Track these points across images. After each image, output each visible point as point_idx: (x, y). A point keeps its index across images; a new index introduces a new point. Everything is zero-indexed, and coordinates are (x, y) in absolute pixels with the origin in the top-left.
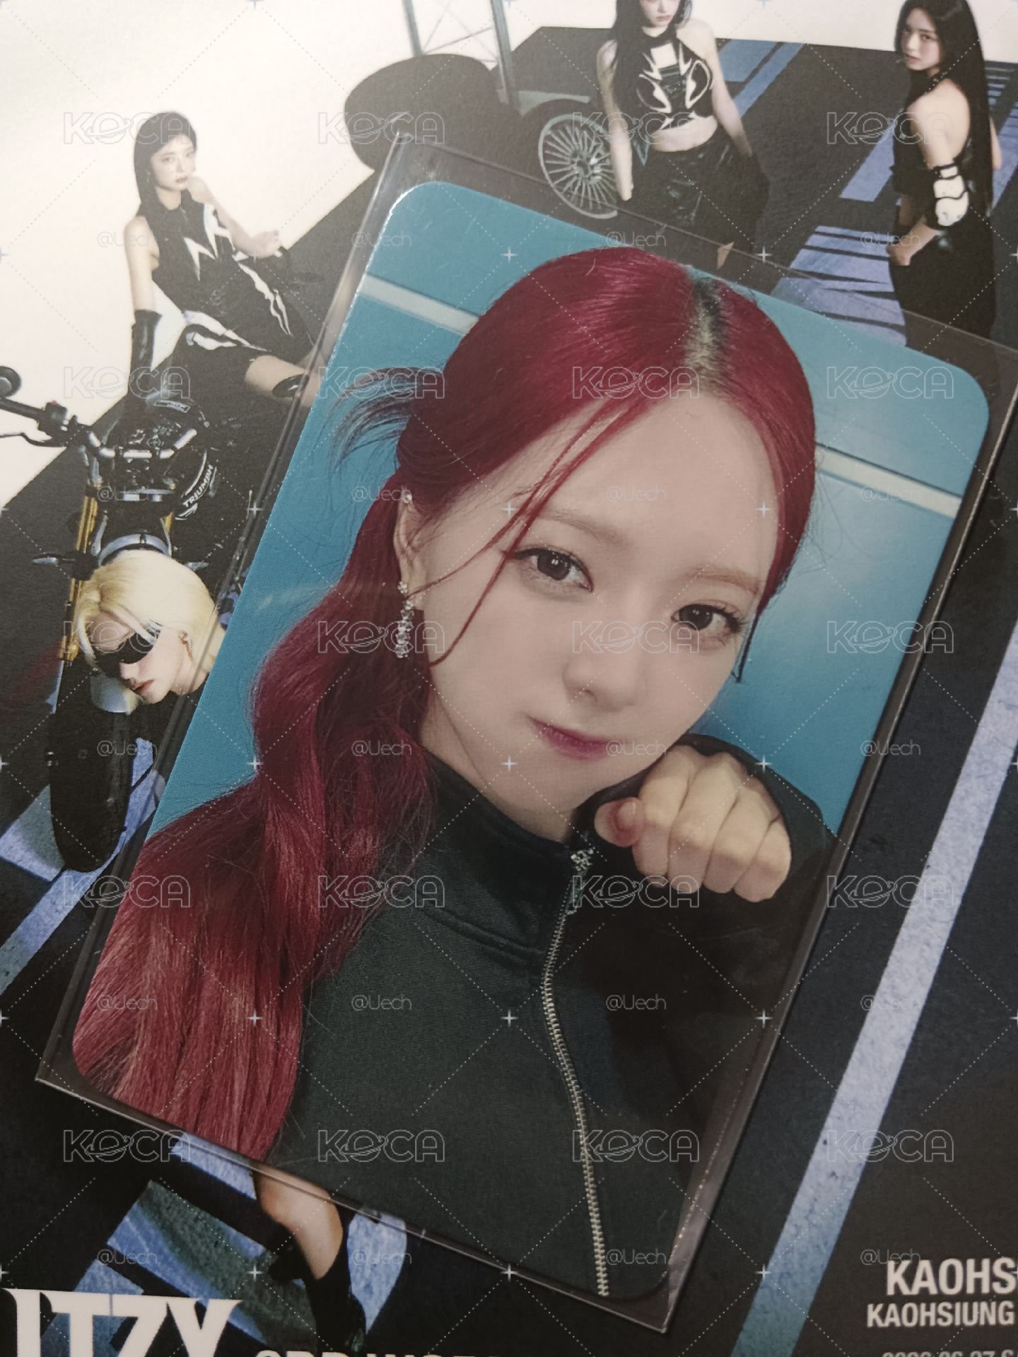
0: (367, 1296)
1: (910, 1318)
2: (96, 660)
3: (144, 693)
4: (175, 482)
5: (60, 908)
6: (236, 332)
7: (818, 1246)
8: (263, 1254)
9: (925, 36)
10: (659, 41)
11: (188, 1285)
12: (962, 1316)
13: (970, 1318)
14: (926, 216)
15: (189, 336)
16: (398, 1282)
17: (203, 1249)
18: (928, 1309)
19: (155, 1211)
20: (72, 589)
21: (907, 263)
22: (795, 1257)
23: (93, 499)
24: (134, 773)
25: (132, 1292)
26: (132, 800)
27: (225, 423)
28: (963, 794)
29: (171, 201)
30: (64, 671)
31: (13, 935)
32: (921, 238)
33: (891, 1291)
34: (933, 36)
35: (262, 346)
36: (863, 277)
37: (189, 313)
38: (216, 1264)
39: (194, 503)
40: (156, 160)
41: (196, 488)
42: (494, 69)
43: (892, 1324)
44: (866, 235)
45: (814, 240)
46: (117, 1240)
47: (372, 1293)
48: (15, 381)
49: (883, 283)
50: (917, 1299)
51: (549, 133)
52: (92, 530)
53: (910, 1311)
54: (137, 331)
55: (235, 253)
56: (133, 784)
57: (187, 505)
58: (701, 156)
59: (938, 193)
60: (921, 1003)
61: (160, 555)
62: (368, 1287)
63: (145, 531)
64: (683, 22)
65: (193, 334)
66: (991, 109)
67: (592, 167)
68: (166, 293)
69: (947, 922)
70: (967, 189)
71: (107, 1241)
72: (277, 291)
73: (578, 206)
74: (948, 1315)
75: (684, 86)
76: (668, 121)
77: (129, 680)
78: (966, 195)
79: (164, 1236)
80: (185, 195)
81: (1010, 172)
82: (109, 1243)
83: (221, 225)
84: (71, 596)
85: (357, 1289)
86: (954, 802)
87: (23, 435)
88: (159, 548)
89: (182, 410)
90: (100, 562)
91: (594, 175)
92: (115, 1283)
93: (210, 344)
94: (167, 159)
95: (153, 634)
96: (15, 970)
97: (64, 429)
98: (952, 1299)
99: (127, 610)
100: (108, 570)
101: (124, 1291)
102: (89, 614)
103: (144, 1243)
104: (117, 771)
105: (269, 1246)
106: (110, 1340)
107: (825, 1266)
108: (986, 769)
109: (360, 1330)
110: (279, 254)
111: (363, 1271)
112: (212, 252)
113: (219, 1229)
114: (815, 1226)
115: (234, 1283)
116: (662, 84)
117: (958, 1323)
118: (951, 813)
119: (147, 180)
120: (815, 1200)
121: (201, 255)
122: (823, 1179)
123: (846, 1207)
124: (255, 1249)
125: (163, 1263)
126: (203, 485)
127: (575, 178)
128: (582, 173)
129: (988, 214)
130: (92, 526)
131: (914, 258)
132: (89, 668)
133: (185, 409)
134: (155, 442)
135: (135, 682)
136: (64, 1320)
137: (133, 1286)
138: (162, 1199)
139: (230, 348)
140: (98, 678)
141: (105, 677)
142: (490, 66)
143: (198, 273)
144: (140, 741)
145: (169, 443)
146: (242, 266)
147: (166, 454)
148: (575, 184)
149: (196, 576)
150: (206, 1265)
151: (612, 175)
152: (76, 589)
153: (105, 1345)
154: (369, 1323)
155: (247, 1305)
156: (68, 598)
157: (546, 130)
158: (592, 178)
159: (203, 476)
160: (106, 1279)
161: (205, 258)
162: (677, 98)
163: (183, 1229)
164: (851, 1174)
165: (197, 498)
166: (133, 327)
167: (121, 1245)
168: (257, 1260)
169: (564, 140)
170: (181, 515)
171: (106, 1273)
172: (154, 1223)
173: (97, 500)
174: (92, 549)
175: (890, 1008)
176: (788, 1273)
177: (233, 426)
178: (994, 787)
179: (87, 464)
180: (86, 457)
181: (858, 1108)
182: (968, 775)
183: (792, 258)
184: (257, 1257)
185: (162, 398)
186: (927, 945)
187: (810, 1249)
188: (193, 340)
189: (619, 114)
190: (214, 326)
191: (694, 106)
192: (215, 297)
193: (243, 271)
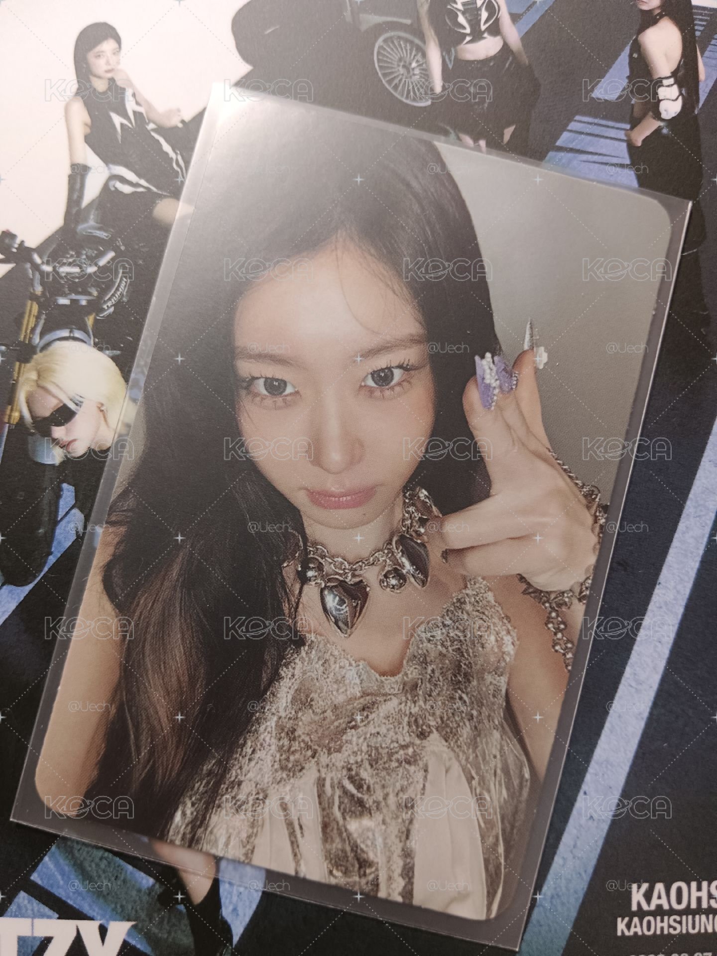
0: (234, 917)
1: (649, 929)
2: (33, 424)
3: (70, 449)
4: (97, 291)
5: (0, 614)
6: (147, 181)
7: (580, 874)
8: (153, 885)
11: (94, 911)
12: (687, 926)
13: (694, 928)
14: (653, 112)
15: (111, 183)
16: (258, 907)
18: (662, 921)
19: (69, 852)
20: (16, 370)
21: (639, 144)
22: (563, 883)
23: (34, 303)
24: (60, 510)
25: (49, 917)
26: (58, 531)
27: (136, 247)
29: (100, 86)
30: (8, 432)
32: (649, 126)
33: (634, 908)
35: (165, 191)
36: (608, 153)
37: (111, 166)
38: (116, 894)
39: (111, 306)
40: (91, 56)
43: (636, 933)
44: (611, 123)
45: (573, 126)
46: (39, 875)
47: (238, 915)
49: (623, 158)
50: (653, 914)
51: (382, 44)
52: (33, 326)
53: (649, 923)
54: (72, 179)
55: (148, 124)
56: (59, 519)
57: (106, 308)
58: (492, 64)
59: (661, 96)
60: (655, 686)
61: (84, 345)
62: (235, 910)
63: (74, 327)
65: (114, 181)
66: (697, 38)
67: (413, 69)
68: (95, 152)
70: (681, 94)
71: (30, 876)
72: (179, 152)
73: (402, 95)
74: (677, 926)
75: (480, 15)
76: (468, 39)
77: (58, 439)
78: (680, 98)
79: (76, 871)
80: (112, 80)
81: (711, 84)
82: (32, 878)
83: (138, 103)
84: (16, 375)
85: (226, 912)
86: (677, 536)
88: (85, 340)
89: (105, 237)
90: (38, 349)
91: (414, 75)
92: (36, 909)
93: (127, 189)
94: (99, 56)
95: (77, 404)
97: (14, 250)
98: (680, 913)
99: (57, 386)
100: (44, 356)
101: (43, 916)
102: (29, 389)
103: (59, 877)
104: (46, 509)
105: (157, 879)
107: (585, 889)
108: (701, 511)
109: (229, 945)
110: (180, 125)
111: (231, 898)
112: (131, 123)
113: (119, 866)
114: (578, 858)
115: (130, 907)
116: (464, 13)
117: (684, 931)
119: (83, 69)
121: (122, 125)
123: (600, 843)
124: (147, 881)
125: (74, 893)
126: (119, 293)
127: (400, 77)
128: (406, 73)
129: (696, 112)
130: (34, 323)
131: (644, 141)
132: (27, 429)
133: (107, 237)
135: (63, 441)
137: (50, 912)
139: (142, 192)
140: (34, 438)
141: (39, 436)
143: (119, 138)
144: (65, 486)
146: (153, 134)
148: (400, 81)
149: (111, 361)
150: (108, 894)
151: (427, 76)
152: (19, 369)
154: (236, 939)
155: (140, 925)
156: (13, 376)
157: (380, 42)
158: (413, 77)
159: (119, 286)
160: (29, 906)
161: (125, 127)
162: (474, 22)
163: (90, 866)
165: (114, 302)
166: (70, 176)
167: (41, 879)
168: (147, 891)
169: (392, 50)
170: (101, 315)
171: (29, 902)
172: (67, 862)
173: (37, 303)
174: (33, 341)
175: (633, 690)
176: (558, 895)
177: (142, 250)
178: (706, 524)
179: (31, 276)
180: (30, 271)
181: (609, 767)
182: (688, 515)
183: (557, 138)
184: (148, 889)
185: (89, 228)
186: (660, 642)
187: (574, 876)
188: (114, 186)
189: (433, 33)
190: (130, 176)
191: (487, 29)
192: (132, 155)
193: (153, 136)
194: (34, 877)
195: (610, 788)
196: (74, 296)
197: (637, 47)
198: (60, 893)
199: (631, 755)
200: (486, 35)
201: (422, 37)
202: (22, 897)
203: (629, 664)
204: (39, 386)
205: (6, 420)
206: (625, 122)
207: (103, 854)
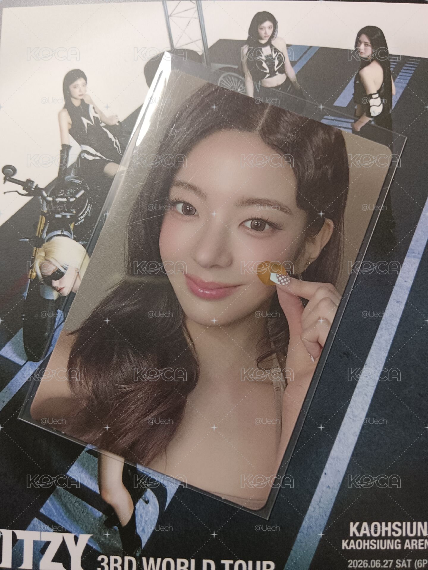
0: (143, 534)
1: (359, 546)
2: (43, 279)
3: (61, 292)
4: (75, 211)
5: (25, 376)
6: (101, 153)
7: (322, 516)
8: (102, 516)
9: (366, 44)
10: (265, 45)
11: (72, 528)
12: (380, 545)
13: (383, 546)
14: (366, 113)
15: (82, 155)
17: (78, 514)
18: (366, 542)
19: (59, 498)
20: (34, 251)
21: (359, 130)
22: (313, 520)
23: (43, 217)
24: (56, 324)
25: (48, 531)
26: (55, 334)
27: (95, 188)
28: (380, 335)
29: (77, 103)
30: (30, 283)
31: (7, 386)
33: (351, 535)
34: (370, 44)
35: (110, 159)
37: (83, 146)
38: (83, 519)
39: (83, 219)
40: (71, 87)
41: (84, 213)
42: (201, 55)
43: (352, 548)
44: (343, 119)
46: (44, 509)
47: (144, 532)
48: (15, 171)
50: (362, 538)
51: (222, 79)
52: (43, 229)
53: (359, 543)
54: (62, 152)
55: (101, 123)
56: (55, 328)
57: (80, 219)
58: (280, 89)
59: (371, 104)
60: (363, 419)
61: (69, 238)
62: (143, 530)
63: (63, 229)
64: (274, 38)
65: (84, 154)
66: (391, 72)
68: (74, 138)
69: (373, 386)
70: (382, 101)
71: (40, 510)
72: (117, 138)
74: (375, 545)
75: (274, 62)
76: (268, 75)
77: (55, 287)
78: (382, 105)
79: (63, 508)
80: (82, 101)
81: (399, 96)
83: (96, 113)
84: (34, 254)
85: (139, 531)
86: (376, 339)
87: (17, 191)
90: (45, 241)
92: (42, 527)
93: (90, 158)
94: (76, 87)
95: (65, 269)
96: (7, 400)
97: (33, 189)
98: (376, 538)
99: (55, 259)
100: (48, 244)
101: (46, 530)
102: (41, 261)
103: (54, 511)
104: (49, 322)
105: (104, 512)
106: (40, 550)
107: (325, 524)
108: (389, 326)
109: (140, 548)
110: (118, 124)
111: (141, 523)
112: (92, 123)
113: (85, 506)
114: (321, 508)
115: (90, 527)
116: (266, 61)
117: (378, 548)
118: (375, 343)
119: (67, 95)
121: (88, 124)
123: (333, 500)
124: (99, 514)
125: (62, 519)
126: (86, 212)
129: (390, 112)
130: (43, 227)
131: (361, 129)
132: (40, 281)
133: (80, 183)
134: (68, 195)
135: (58, 288)
136: (22, 542)
137: (49, 529)
138: (62, 493)
139: (98, 159)
140: (43, 286)
141: (46, 285)
142: (200, 54)
143: (86, 131)
144: (59, 311)
145: (73, 195)
146: (103, 128)
147: (72, 200)
149: (82, 247)
150: (79, 520)
152: (36, 251)
153: (37, 552)
154: (143, 545)
155: (95, 537)
156: (33, 254)
159: (86, 208)
160: (39, 525)
162: (271, 66)
163: (70, 505)
164: (336, 487)
165: (84, 217)
167: (45, 512)
168: (99, 519)
169: (228, 83)
170: (77, 223)
171: (39, 523)
172: (59, 503)
173: (45, 217)
174: (43, 236)
175: (351, 420)
176: (310, 527)
177: (99, 189)
178: (392, 333)
179: (42, 203)
180: (41, 200)
181: (338, 460)
182: (382, 328)
184: (99, 518)
185: (72, 178)
186: (366, 395)
187: (319, 517)
188: (84, 156)
189: (249, 72)
190: (92, 151)
191: (278, 70)
192: (93, 139)
193: (104, 130)
194: (42, 510)
195: (339, 471)
196: (63, 214)
197: (359, 77)
198: (55, 519)
199: (350, 454)
200: (277, 73)
201: (243, 75)
202: (36, 520)
203: (349, 406)
204: (46, 260)
205: (29, 277)
206: (351, 119)
207: (77, 499)
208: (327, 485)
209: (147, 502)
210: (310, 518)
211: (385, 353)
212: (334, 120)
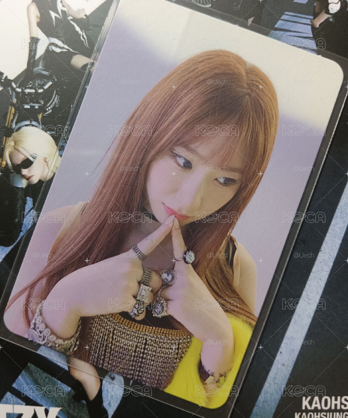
0: (109, 407)
2: (12, 167)
3: (30, 180)
4: (43, 101)
6: (68, 46)
7: (277, 391)
8: (71, 391)
11: (42, 402)
14: (325, 9)
15: (50, 47)
16: (121, 402)
18: (317, 415)
19: (31, 373)
20: (4, 140)
21: (318, 27)
22: (269, 395)
23: (13, 107)
24: (26, 210)
25: (21, 404)
26: (25, 220)
27: (63, 79)
28: (335, 224)
32: (323, 17)
35: (77, 51)
36: (302, 31)
37: (50, 38)
39: (50, 109)
41: (51, 104)
44: (303, 16)
45: (284, 17)
47: (111, 406)
49: (309, 34)
50: (313, 411)
52: (12, 119)
53: (311, 415)
55: (68, 17)
57: (48, 110)
59: (330, 1)
61: (37, 128)
62: (109, 404)
63: (32, 119)
65: (52, 46)
68: (42, 31)
69: (327, 271)
72: (84, 31)
74: (324, 417)
77: (24, 175)
78: (340, 2)
79: (34, 383)
82: (13, 386)
83: (63, 6)
84: (4, 143)
85: (105, 404)
86: (331, 227)
88: (37, 125)
89: (47, 75)
90: (15, 131)
92: (15, 400)
93: (58, 50)
95: (34, 158)
97: (3, 81)
99: (24, 149)
100: (18, 134)
101: (18, 404)
102: (10, 150)
104: (19, 209)
105: (72, 388)
107: (280, 398)
110: (85, 17)
111: (108, 398)
112: (60, 16)
113: (54, 381)
114: (276, 384)
115: (59, 401)
118: (330, 230)
120: (277, 374)
121: (56, 17)
122: (279, 366)
123: (288, 376)
124: (67, 389)
126: (54, 103)
130: (12, 117)
131: (320, 25)
132: (9, 170)
133: (48, 74)
134: (36, 86)
135: (27, 176)
137: (21, 402)
138: (33, 370)
139: (66, 52)
140: (13, 174)
141: (15, 173)
143: (54, 24)
144: (28, 198)
145: (41, 87)
147: (40, 91)
149: (51, 137)
152: (6, 140)
154: (110, 417)
155: (64, 410)
156: (2, 144)
159: (54, 99)
160: (12, 399)
161: (57, 18)
163: (41, 381)
164: (290, 364)
165: (52, 107)
167: (17, 386)
168: (68, 393)
170: (46, 114)
171: (12, 397)
172: (30, 378)
173: (14, 107)
174: (12, 126)
175: (306, 303)
176: (266, 401)
177: (66, 81)
178: (346, 221)
179: (11, 94)
180: (11, 91)
182: (337, 216)
183: (276, 24)
184: (68, 392)
185: (39, 70)
186: (320, 280)
187: (274, 392)
190: (60, 43)
192: (60, 32)
193: (71, 23)
194: (14, 385)
195: (293, 350)
196: (32, 104)
199: (304, 335)
202: (8, 395)
203: (305, 290)
204: (15, 149)
206: (311, 15)
207: (47, 375)
208: (282, 363)
209: (113, 379)
210: (266, 393)
211: (339, 240)
212: (294, 16)
